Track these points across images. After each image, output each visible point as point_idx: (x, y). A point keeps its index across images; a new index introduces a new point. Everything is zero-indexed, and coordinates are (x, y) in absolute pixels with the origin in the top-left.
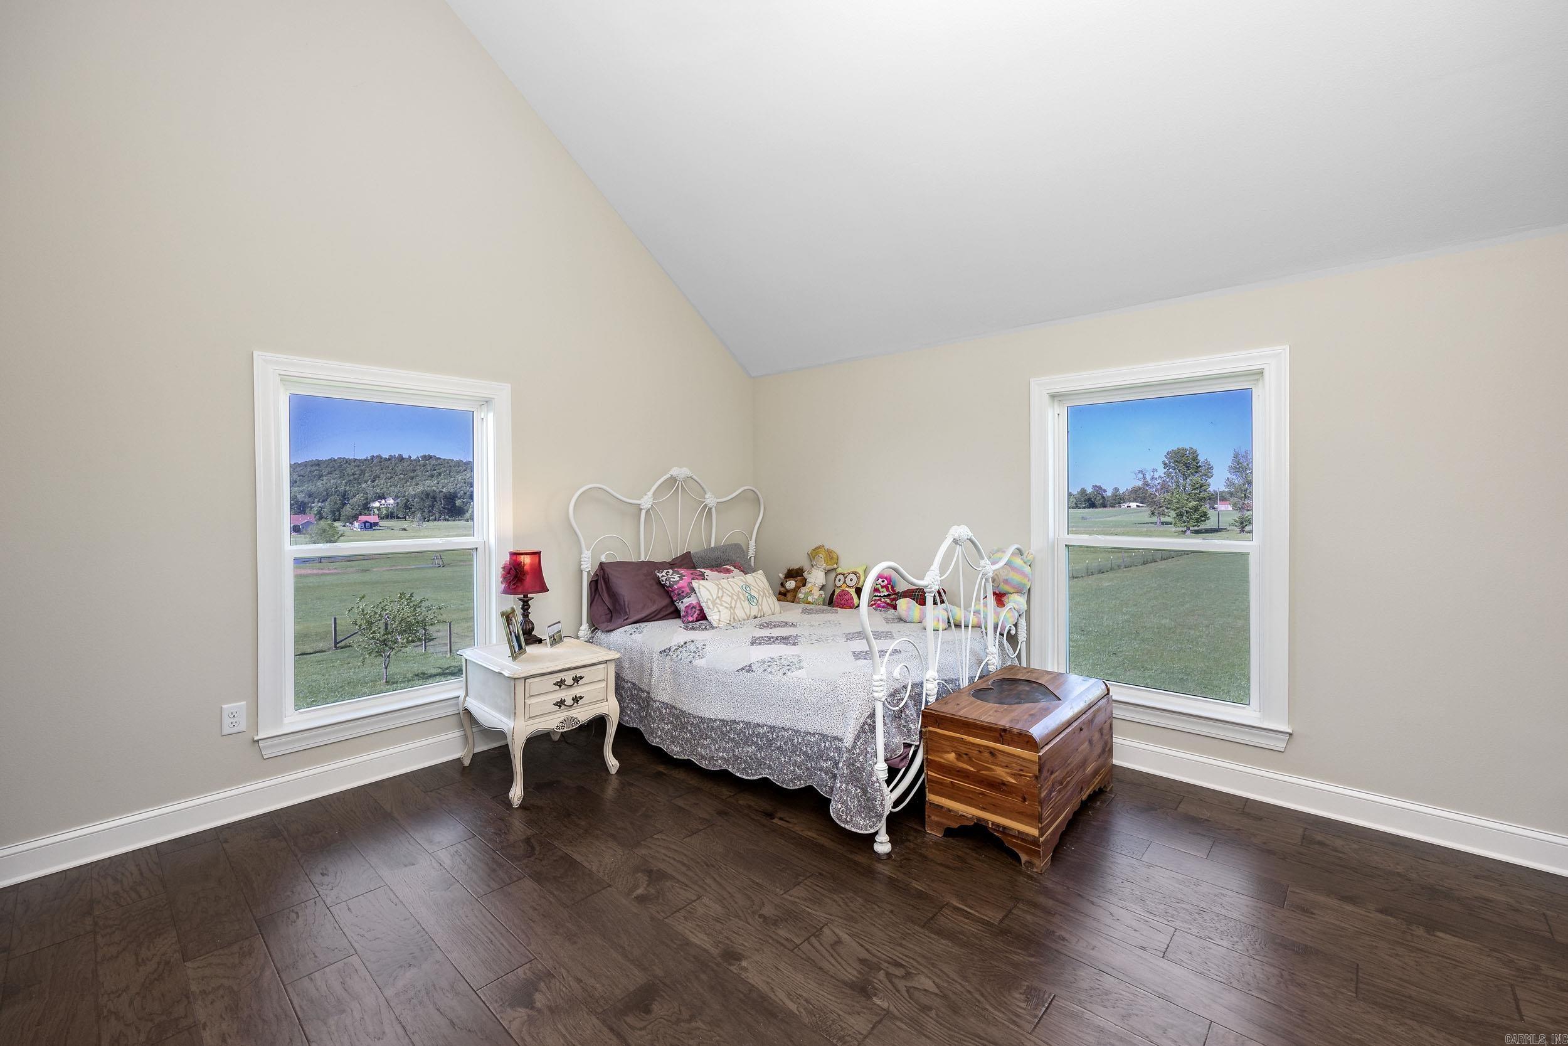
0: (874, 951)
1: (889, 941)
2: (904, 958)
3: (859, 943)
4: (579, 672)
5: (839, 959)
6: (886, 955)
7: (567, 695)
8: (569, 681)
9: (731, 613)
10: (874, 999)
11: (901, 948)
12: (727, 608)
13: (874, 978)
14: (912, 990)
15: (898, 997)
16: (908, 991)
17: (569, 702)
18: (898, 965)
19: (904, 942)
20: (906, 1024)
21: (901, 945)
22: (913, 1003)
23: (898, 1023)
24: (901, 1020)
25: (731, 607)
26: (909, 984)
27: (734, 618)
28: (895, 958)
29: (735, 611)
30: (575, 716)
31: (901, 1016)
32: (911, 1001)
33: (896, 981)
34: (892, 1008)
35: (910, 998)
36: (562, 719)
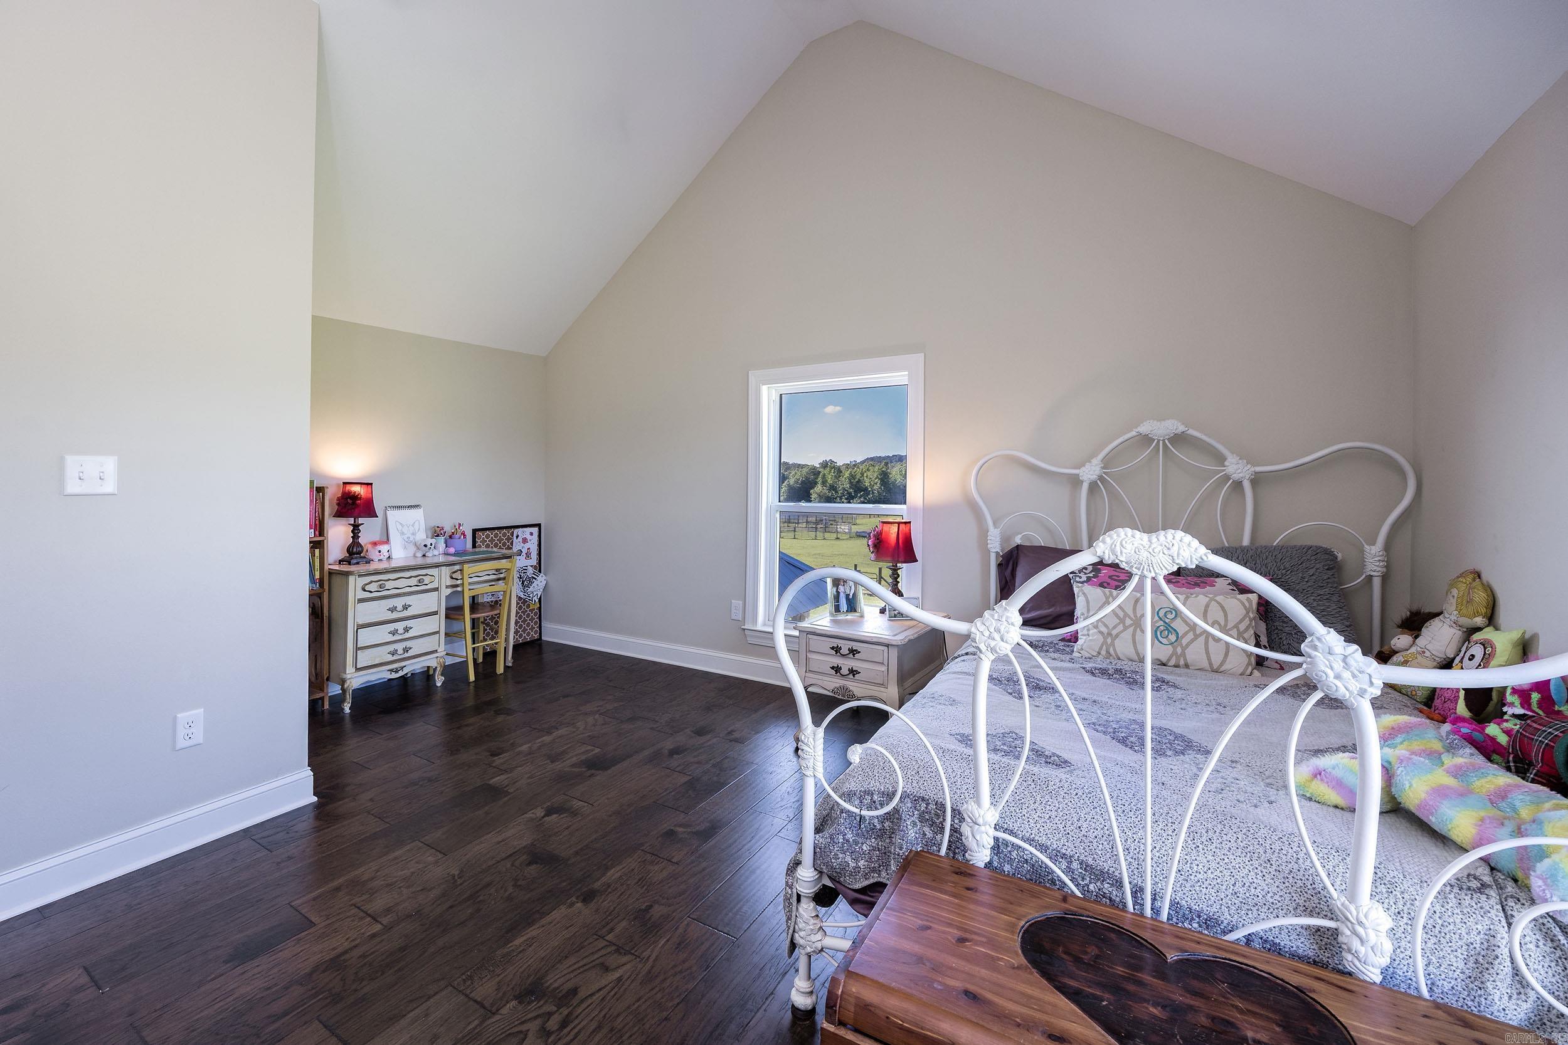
0: (590, 1001)
1: (608, 1016)
2: (576, 1030)
3: (604, 988)
4: (856, 646)
5: (575, 973)
6: (581, 1013)
7: (846, 664)
8: (844, 651)
9: (1105, 642)
10: (514, 1003)
11: (593, 1027)
12: (1101, 633)
13: (546, 1001)
14: (522, 1036)
15: (514, 1022)
16: (521, 1032)
17: (845, 671)
18: (564, 1024)
19: (604, 1031)
20: (475, 1028)
21: (599, 1027)
22: (501, 1036)
23: (476, 1022)
24: (480, 1024)
25: (1109, 634)
26: (530, 1035)
27: (1108, 652)
28: (576, 1022)
29: (1116, 642)
30: (851, 688)
31: (484, 1025)
32: (504, 1035)
33: (538, 1022)
34: (497, 1017)
35: (509, 1034)
36: (838, 685)
